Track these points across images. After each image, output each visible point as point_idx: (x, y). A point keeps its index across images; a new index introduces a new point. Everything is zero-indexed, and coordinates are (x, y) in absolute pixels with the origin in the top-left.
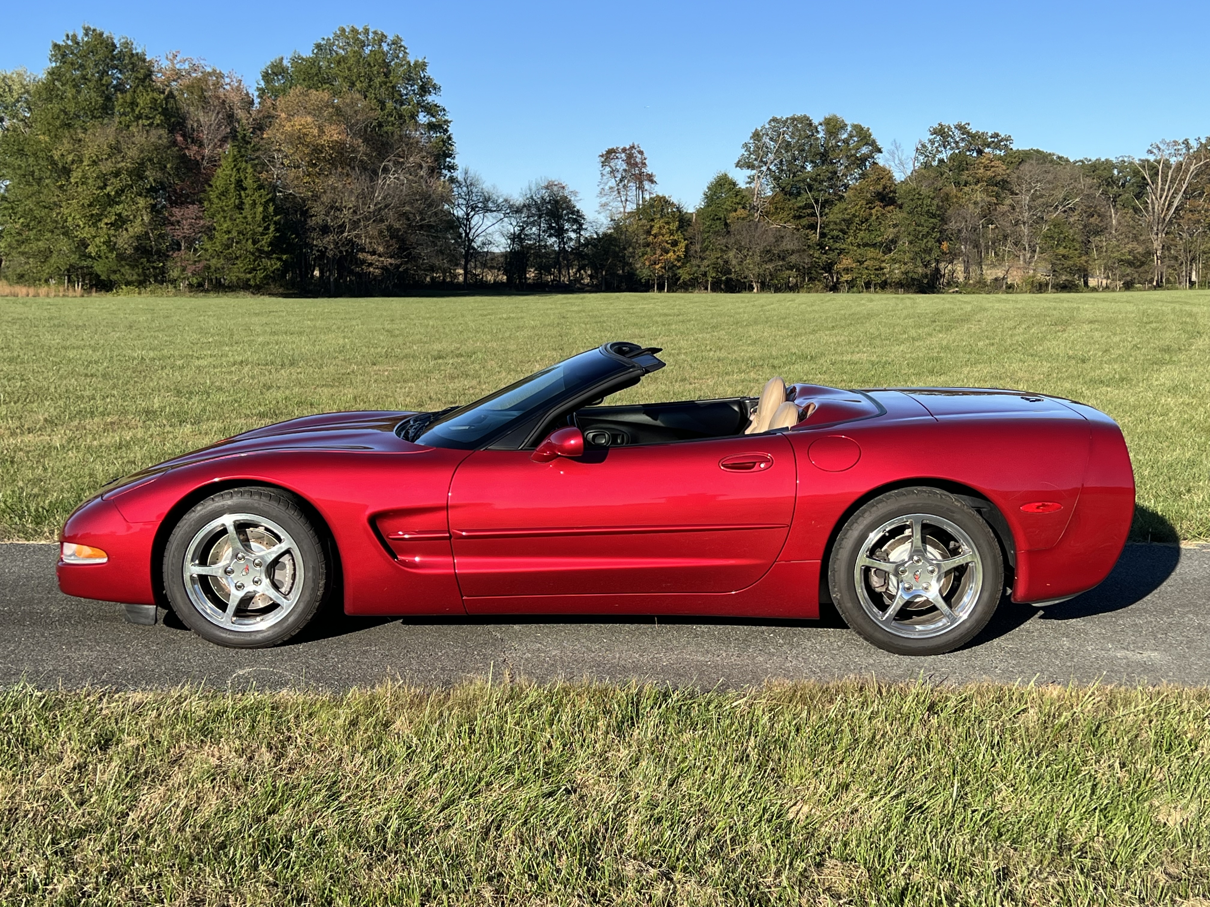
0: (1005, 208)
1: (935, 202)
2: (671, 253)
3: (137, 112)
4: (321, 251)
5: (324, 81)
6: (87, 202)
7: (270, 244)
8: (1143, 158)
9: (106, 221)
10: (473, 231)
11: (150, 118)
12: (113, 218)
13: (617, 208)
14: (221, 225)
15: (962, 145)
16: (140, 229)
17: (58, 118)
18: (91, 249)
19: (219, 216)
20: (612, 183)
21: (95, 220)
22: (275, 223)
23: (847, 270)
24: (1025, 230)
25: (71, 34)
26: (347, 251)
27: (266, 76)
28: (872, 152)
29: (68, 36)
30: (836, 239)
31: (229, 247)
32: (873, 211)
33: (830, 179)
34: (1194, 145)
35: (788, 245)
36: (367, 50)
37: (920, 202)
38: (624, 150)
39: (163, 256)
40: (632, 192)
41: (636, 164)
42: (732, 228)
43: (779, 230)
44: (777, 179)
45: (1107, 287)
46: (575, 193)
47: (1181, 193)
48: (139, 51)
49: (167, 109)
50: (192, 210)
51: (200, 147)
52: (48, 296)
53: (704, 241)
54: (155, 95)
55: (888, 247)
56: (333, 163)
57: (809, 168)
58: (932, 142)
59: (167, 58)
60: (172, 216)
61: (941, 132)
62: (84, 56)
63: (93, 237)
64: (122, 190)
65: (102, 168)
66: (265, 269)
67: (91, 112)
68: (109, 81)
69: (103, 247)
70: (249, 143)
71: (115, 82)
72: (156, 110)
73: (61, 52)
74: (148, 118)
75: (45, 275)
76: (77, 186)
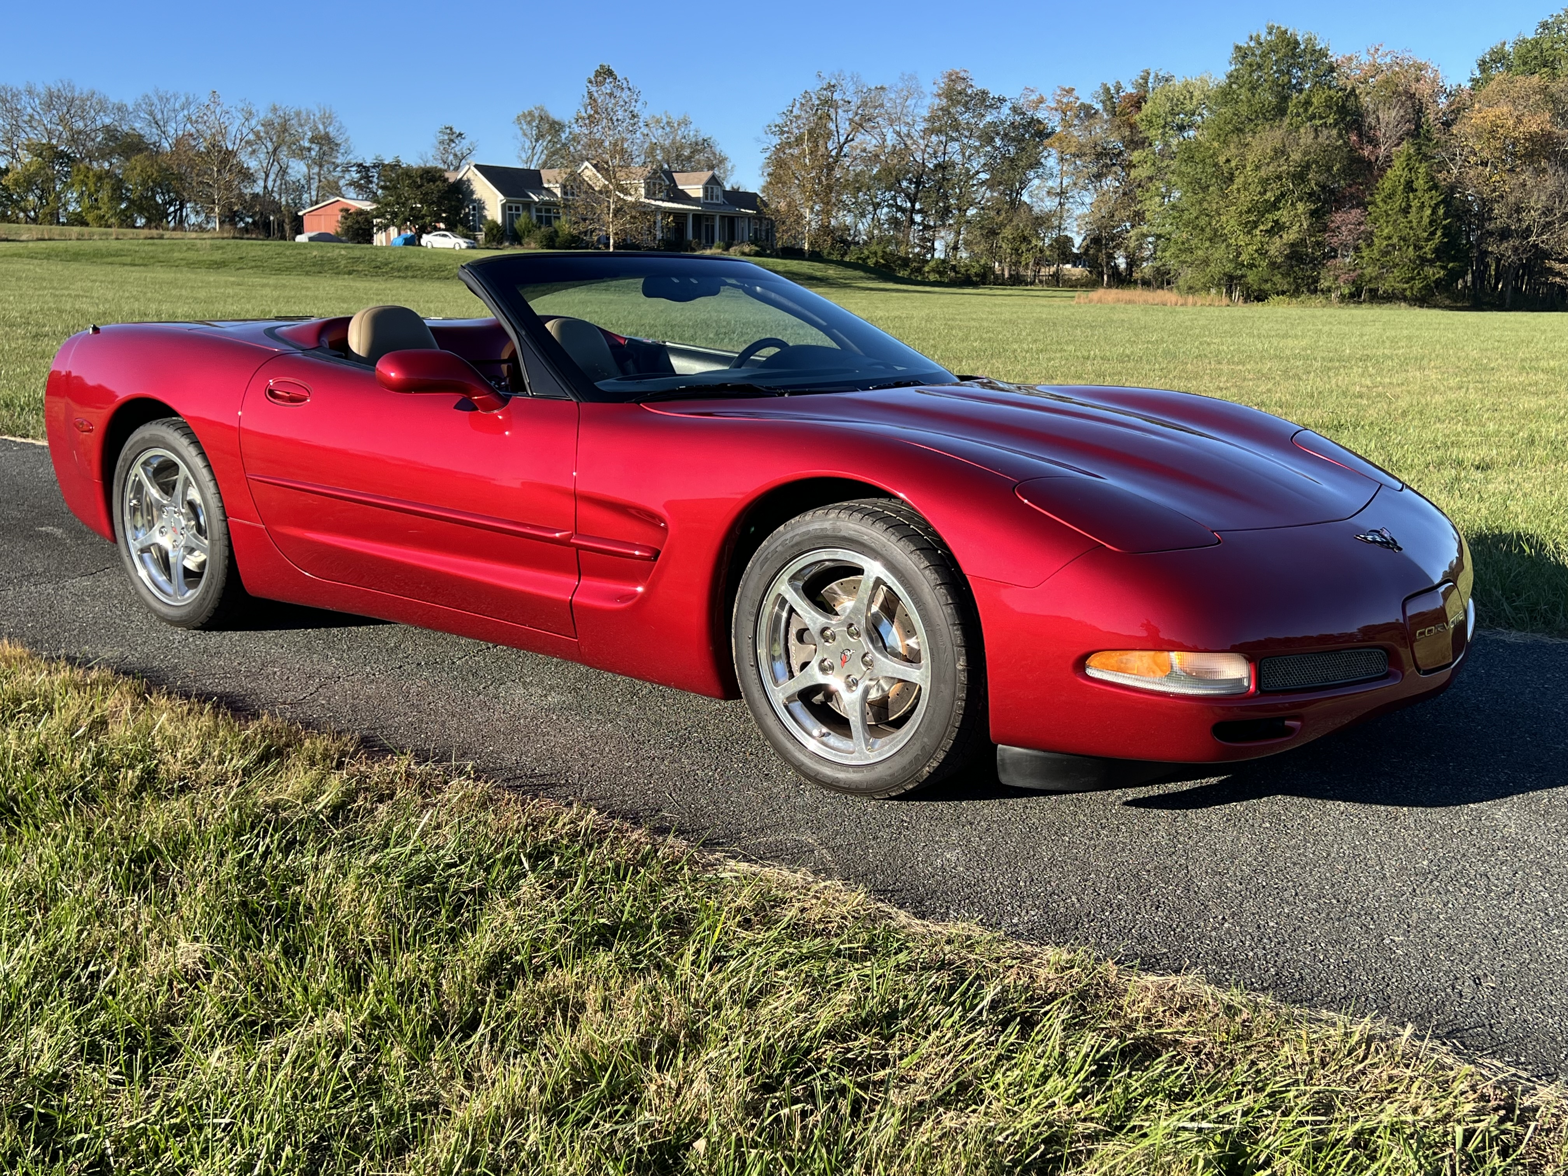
3: (1310, 112)
4: (1496, 259)
5: (1545, 64)
6: (1245, 208)
7: (1436, 251)
9: (1261, 227)
11: (1324, 118)
12: (1270, 225)
14: (1382, 231)
16: (1297, 235)
17: (1230, 123)
18: (1244, 257)
19: (1382, 221)
21: (1250, 227)
22: (1445, 227)
25: (1254, 35)
26: (1527, 259)
27: (1483, 65)
29: (1251, 37)
31: (1388, 253)
39: (1317, 263)
48: (1323, 46)
49: (1343, 106)
50: (1356, 214)
51: (1375, 146)
52: (1195, 304)
54: (1332, 92)
56: (1530, 156)
59: (1368, 53)
60: (1332, 222)
62: (1264, 55)
63: (1247, 245)
64: (1283, 195)
65: (1263, 173)
66: (1426, 278)
67: (1264, 114)
68: (1286, 81)
69: (1256, 255)
70: (1430, 140)
71: (1294, 81)
72: (1331, 108)
73: (1242, 54)
74: (1321, 118)
75: (1202, 285)
76: (1239, 192)
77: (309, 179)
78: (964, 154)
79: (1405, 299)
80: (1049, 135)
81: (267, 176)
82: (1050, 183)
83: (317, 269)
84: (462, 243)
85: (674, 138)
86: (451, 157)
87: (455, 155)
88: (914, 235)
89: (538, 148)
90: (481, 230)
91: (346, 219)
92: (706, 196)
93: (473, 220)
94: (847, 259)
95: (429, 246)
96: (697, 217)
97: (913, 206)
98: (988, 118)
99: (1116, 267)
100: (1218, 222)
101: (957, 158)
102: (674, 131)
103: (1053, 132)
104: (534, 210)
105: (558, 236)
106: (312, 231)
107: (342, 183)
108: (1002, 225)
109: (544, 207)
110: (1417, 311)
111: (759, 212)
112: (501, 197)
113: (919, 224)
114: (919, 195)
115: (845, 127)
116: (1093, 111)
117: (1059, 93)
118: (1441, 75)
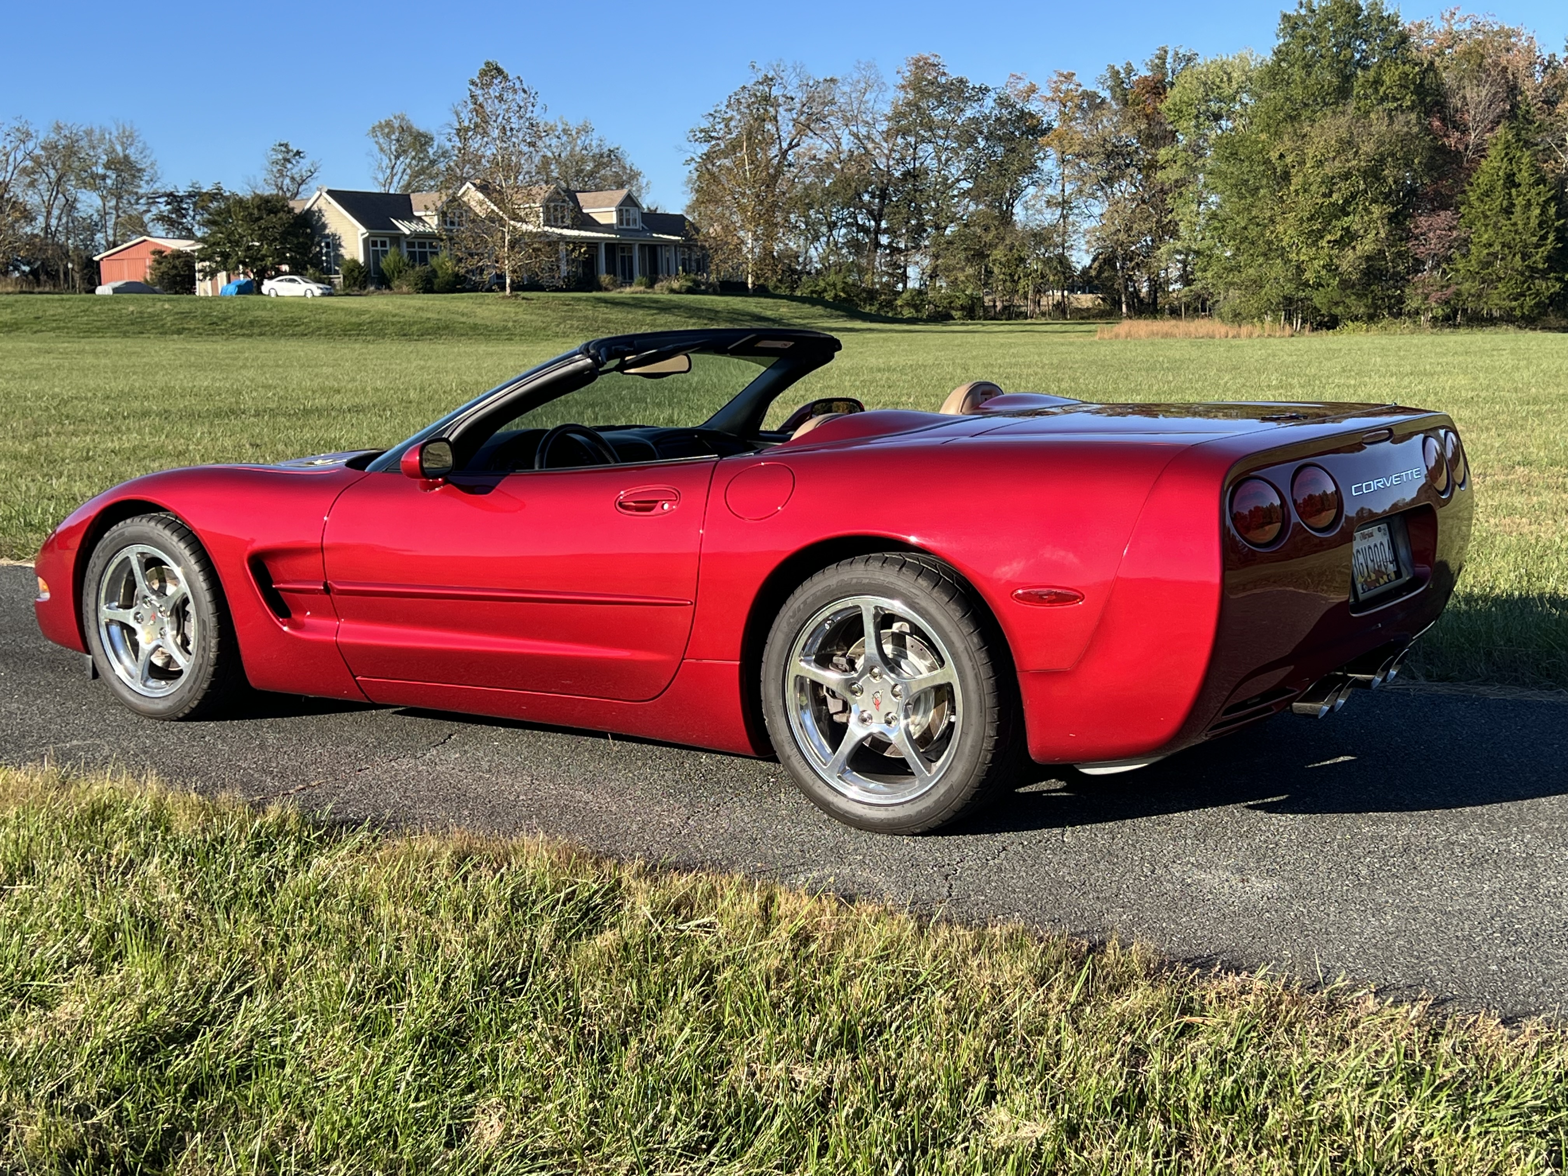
3: (1381, 93)
6: (1307, 215)
7: (1548, 259)
9: (1329, 237)
11: (1398, 100)
12: (1339, 234)
14: (1480, 236)
16: (1373, 246)
17: (1281, 109)
18: (1309, 276)
19: (1479, 225)
21: (1314, 238)
22: (1557, 230)
31: (1489, 264)
39: (1400, 280)
48: (1392, 12)
49: (1421, 85)
50: (1445, 216)
51: (1463, 133)
52: (1250, 336)
54: (1408, 68)
59: (1442, 18)
60: (1416, 227)
62: (1319, 26)
63: (1311, 259)
64: (1353, 196)
65: (1329, 169)
66: (1537, 294)
67: (1323, 97)
68: (1349, 56)
69: (1323, 272)
70: (1531, 122)
71: (1357, 56)
72: (1407, 88)
73: (1291, 24)
74: (1395, 99)
75: (1254, 312)
76: (1297, 195)
77: (103, 215)
78: (939, 160)
79: (1511, 320)
80: (1044, 132)
81: (49, 213)
82: (1049, 191)
83: (137, 328)
84: (316, 289)
85: (573, 149)
86: (287, 181)
87: (293, 179)
88: (880, 260)
89: (399, 168)
90: (337, 272)
91: (160, 263)
92: (620, 220)
93: (327, 261)
94: (798, 293)
95: (273, 295)
96: (611, 247)
97: (878, 224)
98: (969, 113)
99: (1137, 292)
100: (1272, 232)
101: (931, 164)
102: (573, 141)
103: (1050, 128)
104: (405, 245)
105: (436, 276)
106: (116, 280)
107: (147, 218)
108: (992, 246)
109: (416, 241)
110: (1529, 335)
111: (689, 239)
112: (363, 230)
113: (886, 248)
114: (886, 210)
115: (787, 130)
116: (1099, 101)
117: (1055, 78)
118: (1537, 43)
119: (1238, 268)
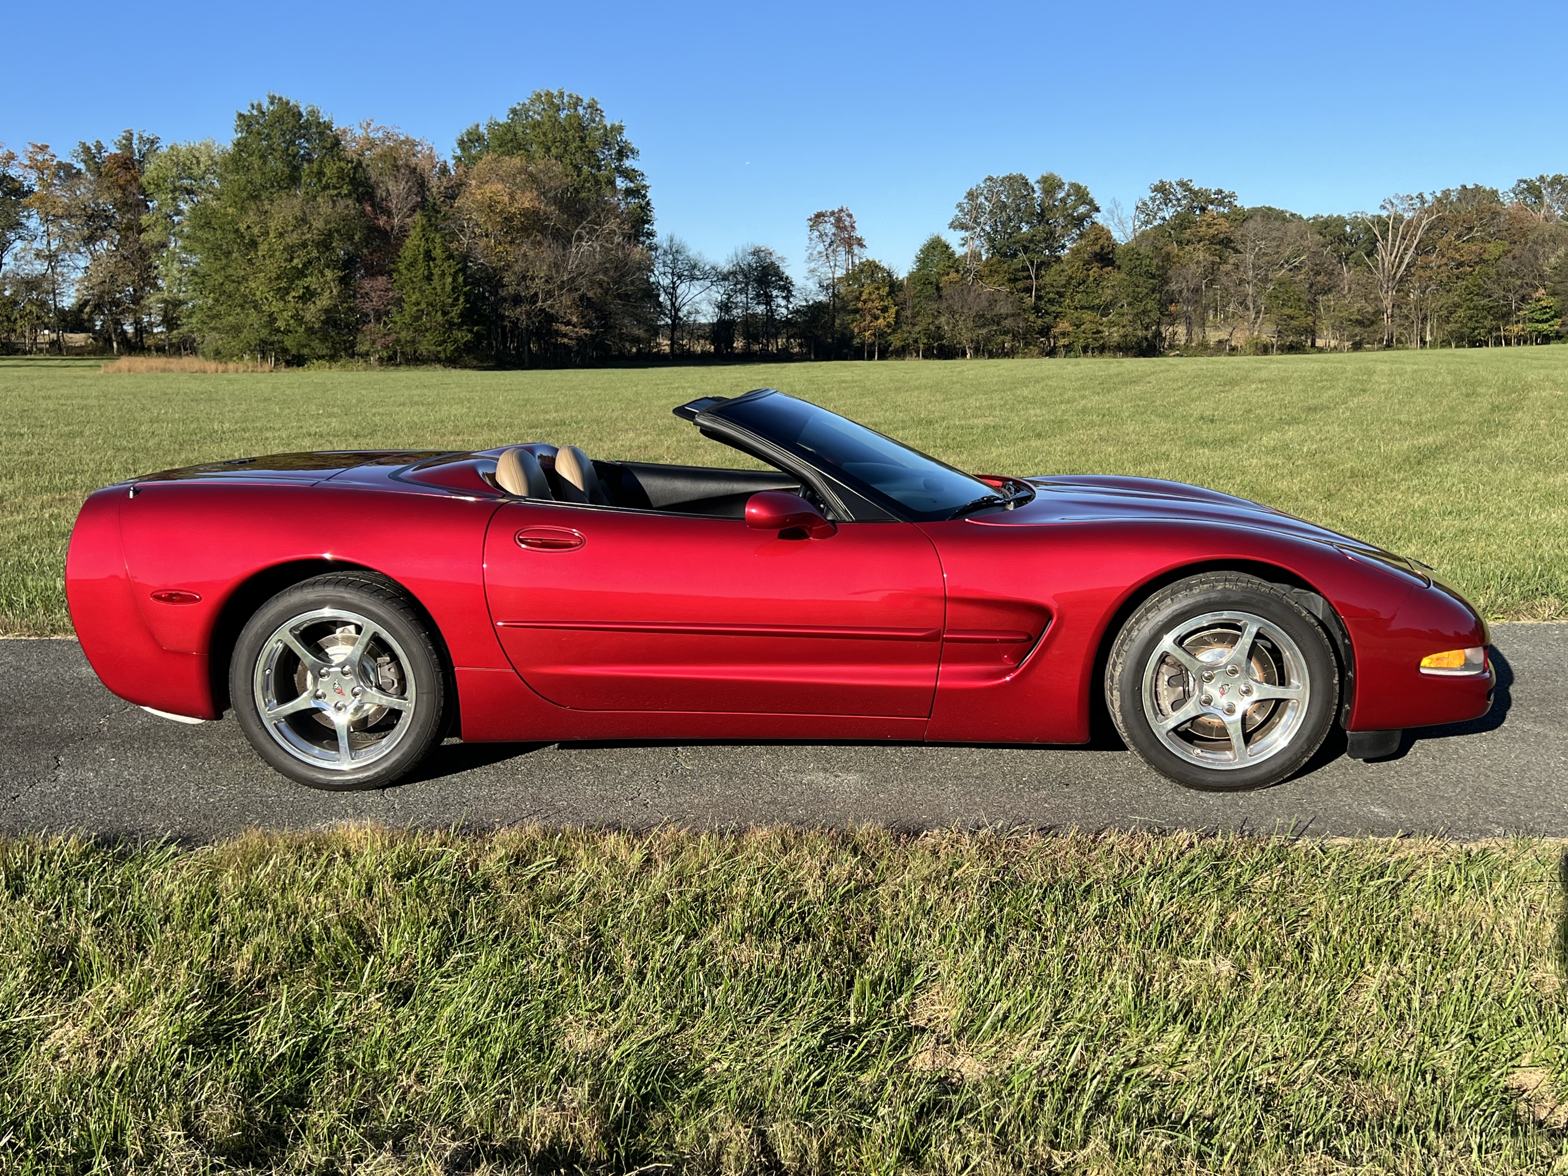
0: (1229, 267)
1: (1154, 262)
2: (881, 320)
3: (324, 182)
4: (513, 322)
5: (520, 147)
6: (274, 275)
7: (461, 315)
8: (1376, 214)
9: (294, 294)
10: (679, 300)
11: (337, 188)
12: (301, 291)
13: (825, 273)
14: (410, 297)
15: (1184, 202)
16: (329, 301)
17: (244, 190)
18: (280, 324)
19: (408, 288)
20: (821, 247)
21: (282, 293)
22: (465, 294)
23: (1064, 334)
24: (1250, 290)
25: (255, 104)
26: (540, 322)
27: (462, 143)
28: (1090, 211)
29: (253, 106)
30: (1051, 301)
31: (419, 318)
32: (1091, 272)
33: (1046, 240)
34: (1428, 197)
35: (1003, 308)
36: (563, 115)
37: (1138, 262)
38: (833, 213)
39: (352, 328)
40: (842, 256)
41: (845, 228)
42: (944, 293)
43: (992, 294)
44: (991, 240)
45: (1335, 348)
46: (782, 259)
47: (1412, 249)
48: (327, 119)
49: (354, 178)
50: (381, 281)
51: (389, 216)
52: (237, 371)
53: (914, 307)
54: (343, 164)
55: (1104, 309)
56: (525, 230)
57: (1025, 228)
58: (1153, 200)
59: (360, 127)
60: (361, 288)
61: (1162, 189)
62: (269, 125)
63: (282, 311)
64: (310, 262)
65: (289, 240)
66: (455, 341)
67: (278, 182)
68: (295, 151)
69: (292, 322)
70: (439, 212)
71: (302, 152)
72: (343, 180)
73: (246, 122)
74: (335, 188)
75: (236, 351)
76: (264, 259)
79: (438, 360)
80: (26, 194)
82: (36, 245)
99: (124, 332)
100: (246, 288)
103: (31, 191)
116: (74, 171)
117: (31, 149)
118: (436, 152)
119: (218, 316)
